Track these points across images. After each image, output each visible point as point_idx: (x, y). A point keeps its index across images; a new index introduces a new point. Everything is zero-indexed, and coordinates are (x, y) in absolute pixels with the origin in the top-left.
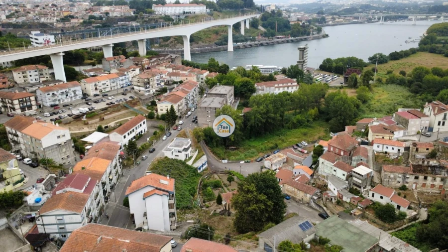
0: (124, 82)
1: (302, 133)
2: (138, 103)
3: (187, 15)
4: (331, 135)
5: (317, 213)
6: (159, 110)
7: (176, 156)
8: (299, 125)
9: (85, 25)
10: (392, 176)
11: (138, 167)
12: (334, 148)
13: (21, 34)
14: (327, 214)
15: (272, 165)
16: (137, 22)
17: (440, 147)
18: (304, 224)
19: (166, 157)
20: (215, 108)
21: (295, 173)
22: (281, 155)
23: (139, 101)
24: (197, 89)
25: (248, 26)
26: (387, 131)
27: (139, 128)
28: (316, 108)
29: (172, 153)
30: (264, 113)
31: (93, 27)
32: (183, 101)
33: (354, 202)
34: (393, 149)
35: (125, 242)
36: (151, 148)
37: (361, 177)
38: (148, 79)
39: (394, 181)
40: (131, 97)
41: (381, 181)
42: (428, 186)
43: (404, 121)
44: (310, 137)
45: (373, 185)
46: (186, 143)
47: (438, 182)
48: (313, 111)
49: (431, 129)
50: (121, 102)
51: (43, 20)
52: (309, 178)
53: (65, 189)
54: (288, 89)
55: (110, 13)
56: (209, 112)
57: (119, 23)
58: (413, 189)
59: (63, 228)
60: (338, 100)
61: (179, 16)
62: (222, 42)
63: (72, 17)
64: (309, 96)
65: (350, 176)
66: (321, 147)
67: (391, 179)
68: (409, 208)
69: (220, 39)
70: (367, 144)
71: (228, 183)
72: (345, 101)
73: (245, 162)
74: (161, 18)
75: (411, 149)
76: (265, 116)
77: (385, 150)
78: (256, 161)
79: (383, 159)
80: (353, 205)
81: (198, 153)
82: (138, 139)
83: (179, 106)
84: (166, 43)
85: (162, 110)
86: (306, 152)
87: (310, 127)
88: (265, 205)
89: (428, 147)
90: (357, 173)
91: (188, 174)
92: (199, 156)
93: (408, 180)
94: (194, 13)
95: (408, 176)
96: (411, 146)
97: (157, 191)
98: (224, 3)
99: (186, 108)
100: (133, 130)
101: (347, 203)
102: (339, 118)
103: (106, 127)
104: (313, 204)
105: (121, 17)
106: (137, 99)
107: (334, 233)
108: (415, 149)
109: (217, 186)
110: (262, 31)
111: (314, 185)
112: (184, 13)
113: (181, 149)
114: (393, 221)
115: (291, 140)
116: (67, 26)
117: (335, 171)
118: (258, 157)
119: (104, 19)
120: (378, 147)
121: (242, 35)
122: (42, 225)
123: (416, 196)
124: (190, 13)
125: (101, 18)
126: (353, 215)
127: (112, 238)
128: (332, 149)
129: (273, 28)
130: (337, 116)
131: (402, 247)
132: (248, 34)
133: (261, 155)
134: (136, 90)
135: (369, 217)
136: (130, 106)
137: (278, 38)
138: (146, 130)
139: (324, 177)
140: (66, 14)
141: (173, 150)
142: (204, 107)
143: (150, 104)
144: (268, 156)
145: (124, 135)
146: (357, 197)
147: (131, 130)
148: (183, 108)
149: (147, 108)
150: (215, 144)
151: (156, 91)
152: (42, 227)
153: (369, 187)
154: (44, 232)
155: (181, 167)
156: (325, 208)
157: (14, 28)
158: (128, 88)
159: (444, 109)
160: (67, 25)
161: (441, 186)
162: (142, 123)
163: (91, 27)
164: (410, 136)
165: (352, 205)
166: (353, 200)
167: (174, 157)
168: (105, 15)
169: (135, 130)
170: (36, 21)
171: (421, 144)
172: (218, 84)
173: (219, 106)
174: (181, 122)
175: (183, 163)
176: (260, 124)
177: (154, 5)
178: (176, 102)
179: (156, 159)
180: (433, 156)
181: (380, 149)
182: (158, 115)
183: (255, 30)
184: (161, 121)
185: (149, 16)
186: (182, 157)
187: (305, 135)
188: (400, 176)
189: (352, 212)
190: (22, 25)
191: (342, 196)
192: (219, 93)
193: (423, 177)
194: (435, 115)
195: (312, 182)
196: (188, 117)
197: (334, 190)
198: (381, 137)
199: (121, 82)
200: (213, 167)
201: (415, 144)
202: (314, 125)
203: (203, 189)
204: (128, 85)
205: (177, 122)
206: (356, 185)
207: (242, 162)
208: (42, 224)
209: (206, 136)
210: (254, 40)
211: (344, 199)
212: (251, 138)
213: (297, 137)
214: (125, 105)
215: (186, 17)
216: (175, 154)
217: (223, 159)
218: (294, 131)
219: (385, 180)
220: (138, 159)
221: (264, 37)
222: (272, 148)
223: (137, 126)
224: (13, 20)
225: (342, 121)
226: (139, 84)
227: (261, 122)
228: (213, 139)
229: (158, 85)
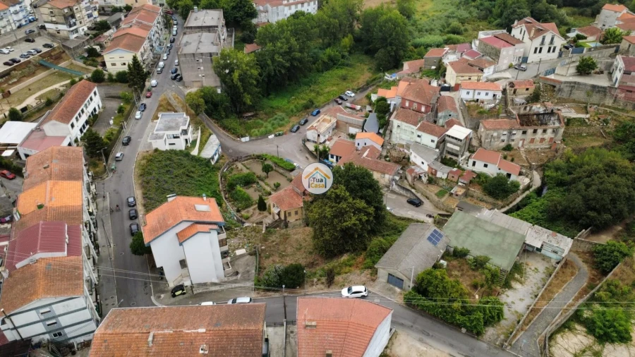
0: (21, 15)
1: (339, 77)
2: (63, 55)
4: (386, 77)
5: (404, 200)
6: (108, 65)
7: (170, 144)
8: (331, 64)
10: (495, 134)
11: (115, 175)
12: (411, 102)
14: (418, 199)
15: (319, 136)
17: (541, 84)
18: (432, 235)
19: (156, 150)
20: (211, 55)
21: (358, 144)
22: (327, 117)
23: (64, 52)
24: (160, 19)
26: (474, 68)
27: (89, 104)
28: (350, 35)
29: (165, 141)
30: (285, 52)
32: (146, 44)
33: (453, 177)
34: (487, 94)
35: (198, 333)
36: (123, 138)
37: (459, 143)
38: (70, 9)
39: (498, 141)
40: (46, 46)
41: (481, 142)
42: (537, 141)
43: (494, 51)
44: (352, 82)
45: (471, 150)
46: (181, 120)
47: (549, 134)
48: (347, 41)
49: (525, 60)
50: (31, 57)
52: (381, 149)
53: (31, 258)
54: (302, 6)
56: (201, 60)
58: (519, 148)
59: (56, 323)
60: (386, 21)
64: (341, 18)
65: (442, 142)
66: (384, 99)
67: (494, 138)
68: (520, 174)
70: (448, 89)
71: (264, 174)
72: (395, 22)
73: (276, 136)
75: (508, 91)
76: (288, 57)
77: (476, 97)
78: (291, 131)
79: (477, 111)
80: (451, 181)
81: (202, 132)
82: (93, 123)
83: (142, 55)
85: (114, 65)
86: (358, 107)
87: (347, 65)
88: (368, 214)
89: (528, 87)
90: (453, 137)
91: (198, 171)
92: (205, 138)
93: (514, 137)
95: (514, 132)
96: (508, 87)
97: (200, 227)
99: (151, 55)
100: (83, 111)
101: (443, 179)
102: (389, 48)
103: (24, 109)
104: (395, 187)
106: (58, 48)
107: (469, 239)
108: (512, 91)
109: (248, 182)
111: (388, 159)
113: (178, 132)
114: (507, 196)
115: (327, 90)
117: (419, 136)
118: (291, 124)
120: (468, 93)
122: (12, 329)
123: (524, 156)
126: (454, 195)
127: (172, 332)
128: (407, 104)
130: (387, 46)
131: (551, 238)
133: (294, 120)
134: (51, 31)
135: (475, 194)
136: (51, 63)
138: (101, 106)
139: (402, 146)
141: (165, 136)
142: (190, 54)
143: (86, 55)
144: (306, 121)
145: (71, 123)
146: (455, 169)
147: (80, 111)
148: (149, 56)
149: (85, 63)
150: (223, 114)
151: (89, 28)
152: (14, 331)
153: (467, 154)
154: (18, 338)
155: (185, 161)
156: (413, 190)
158: (33, 27)
159: (541, 30)
161: (551, 139)
162: (92, 94)
164: (500, 72)
165: (450, 183)
166: (451, 175)
167: (168, 148)
169: (85, 109)
171: (520, 84)
172: (195, 7)
173: (213, 49)
174: (154, 82)
175: (186, 154)
176: (283, 71)
178: (137, 49)
179: (140, 157)
180: (535, 98)
181: (470, 97)
182: (110, 75)
184: (119, 84)
186: (180, 145)
187: (345, 79)
188: (505, 133)
189: (452, 191)
191: (436, 171)
192: (204, 25)
193: (532, 130)
194: (531, 39)
195: (384, 154)
196: (161, 71)
197: (421, 163)
198: (467, 78)
199: (16, 18)
200: (231, 151)
201: (512, 85)
202: (351, 60)
203: (229, 191)
204: (30, 22)
205: (147, 84)
206: (452, 154)
207: (271, 137)
208: (11, 326)
209: (206, 102)
211: (439, 175)
212: (269, 95)
213: (334, 85)
214: (41, 62)
216: (169, 141)
217: (242, 137)
218: (327, 74)
219: (487, 141)
220: (109, 162)
222: (306, 107)
223: (86, 102)
225: (393, 54)
226: (54, 19)
227: (284, 67)
228: (218, 106)
229: (89, 17)
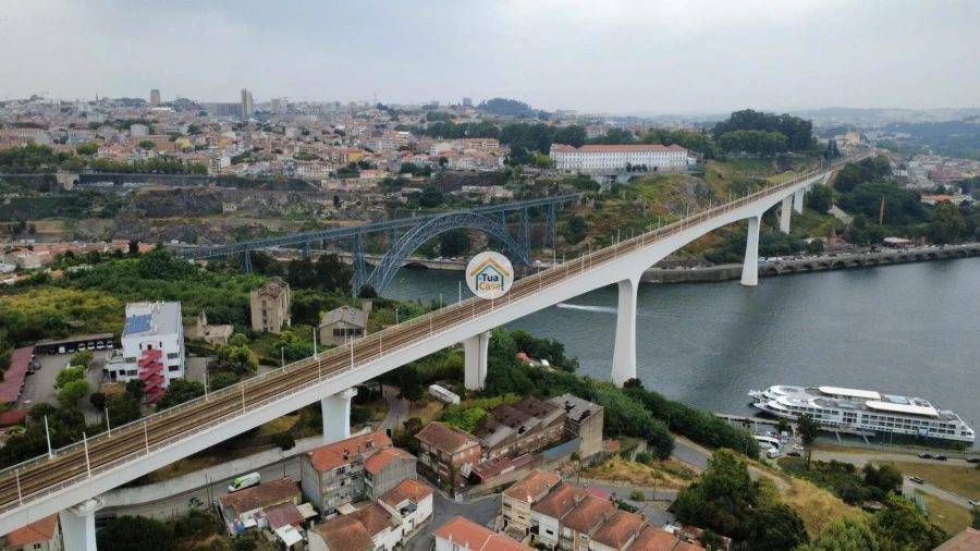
3: (636, 174)
9: (388, 187)
13: (249, 202)
16: (509, 188)
25: (799, 208)
31: (404, 195)
51: (301, 171)
55: (450, 160)
57: (466, 189)
61: (614, 177)
62: (724, 254)
63: (366, 166)
69: (720, 246)
74: (566, 181)
84: (574, 248)
94: (655, 169)
98: (734, 139)
105: (471, 174)
110: (838, 220)
112: (629, 168)
116: (349, 187)
119: (433, 174)
121: (783, 234)
124: (644, 168)
125: (427, 171)
129: (872, 214)
132: (799, 231)
137: (892, 246)
140: (354, 158)
157: (240, 187)
160: (351, 185)
163: (398, 193)
168: (437, 163)
170: (287, 173)
177: (554, 146)
183: (819, 217)
185: (538, 175)
190: (256, 181)
210: (816, 249)
215: (632, 179)
221: (848, 241)
224: (243, 170)
